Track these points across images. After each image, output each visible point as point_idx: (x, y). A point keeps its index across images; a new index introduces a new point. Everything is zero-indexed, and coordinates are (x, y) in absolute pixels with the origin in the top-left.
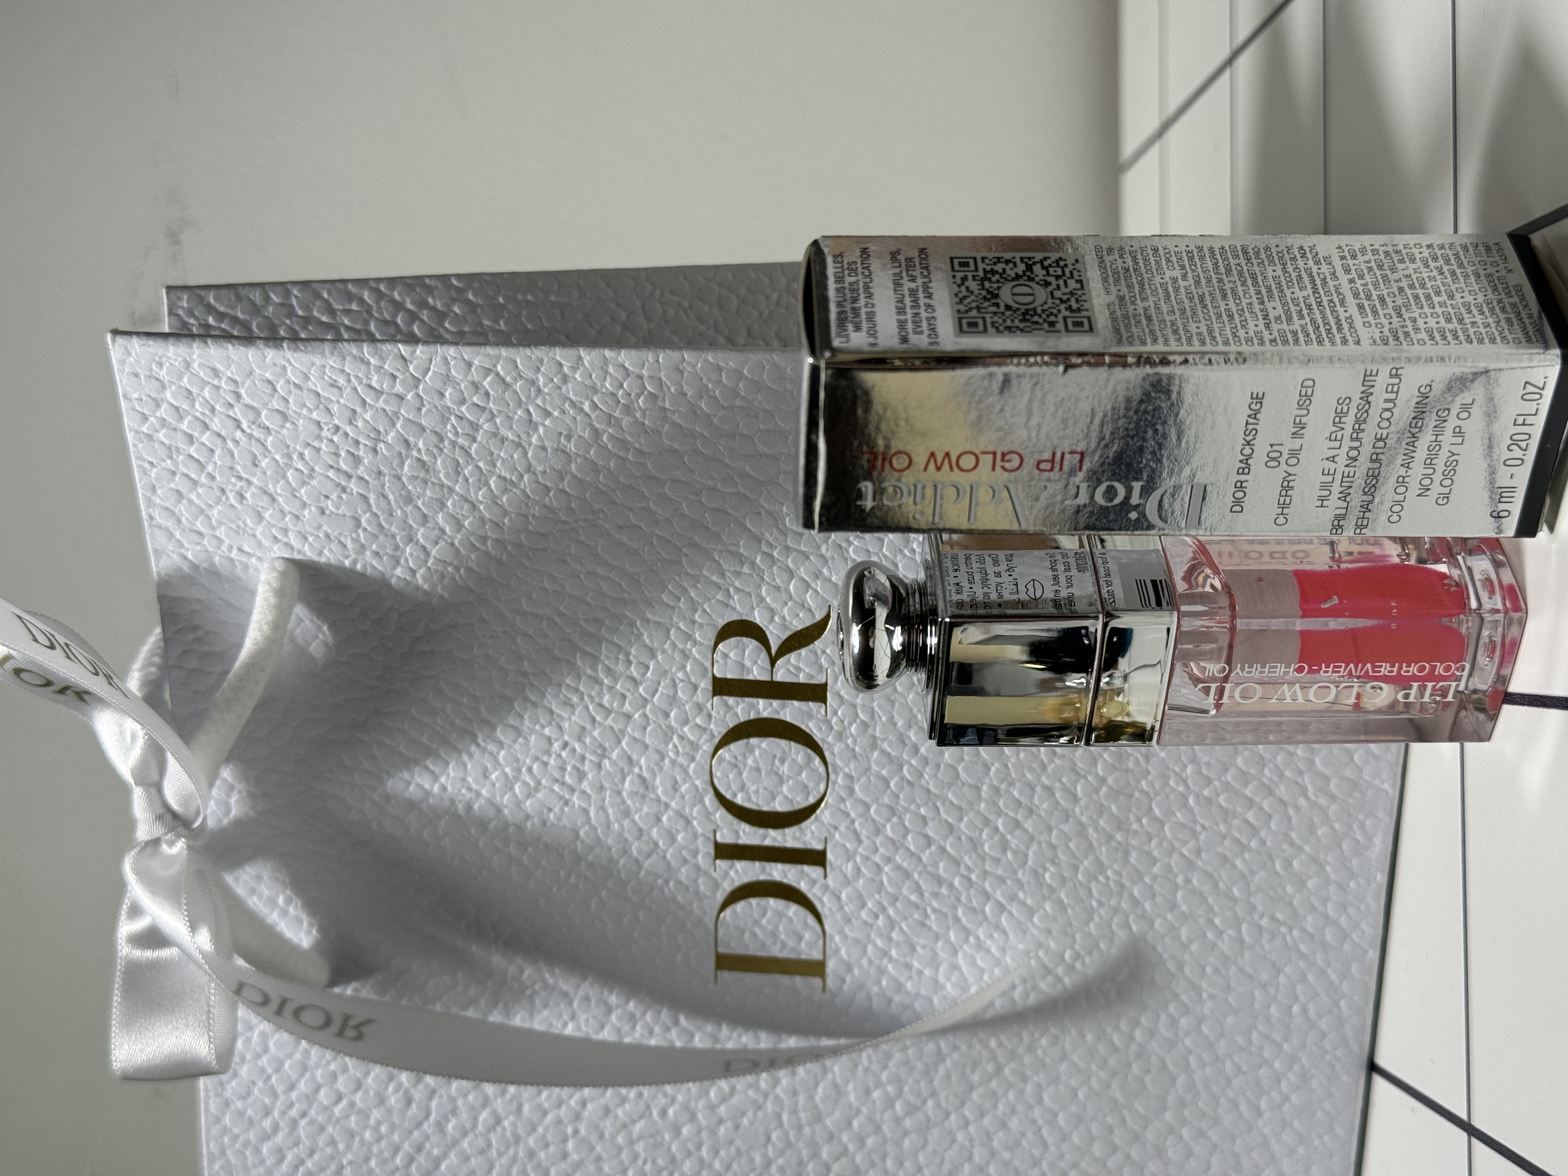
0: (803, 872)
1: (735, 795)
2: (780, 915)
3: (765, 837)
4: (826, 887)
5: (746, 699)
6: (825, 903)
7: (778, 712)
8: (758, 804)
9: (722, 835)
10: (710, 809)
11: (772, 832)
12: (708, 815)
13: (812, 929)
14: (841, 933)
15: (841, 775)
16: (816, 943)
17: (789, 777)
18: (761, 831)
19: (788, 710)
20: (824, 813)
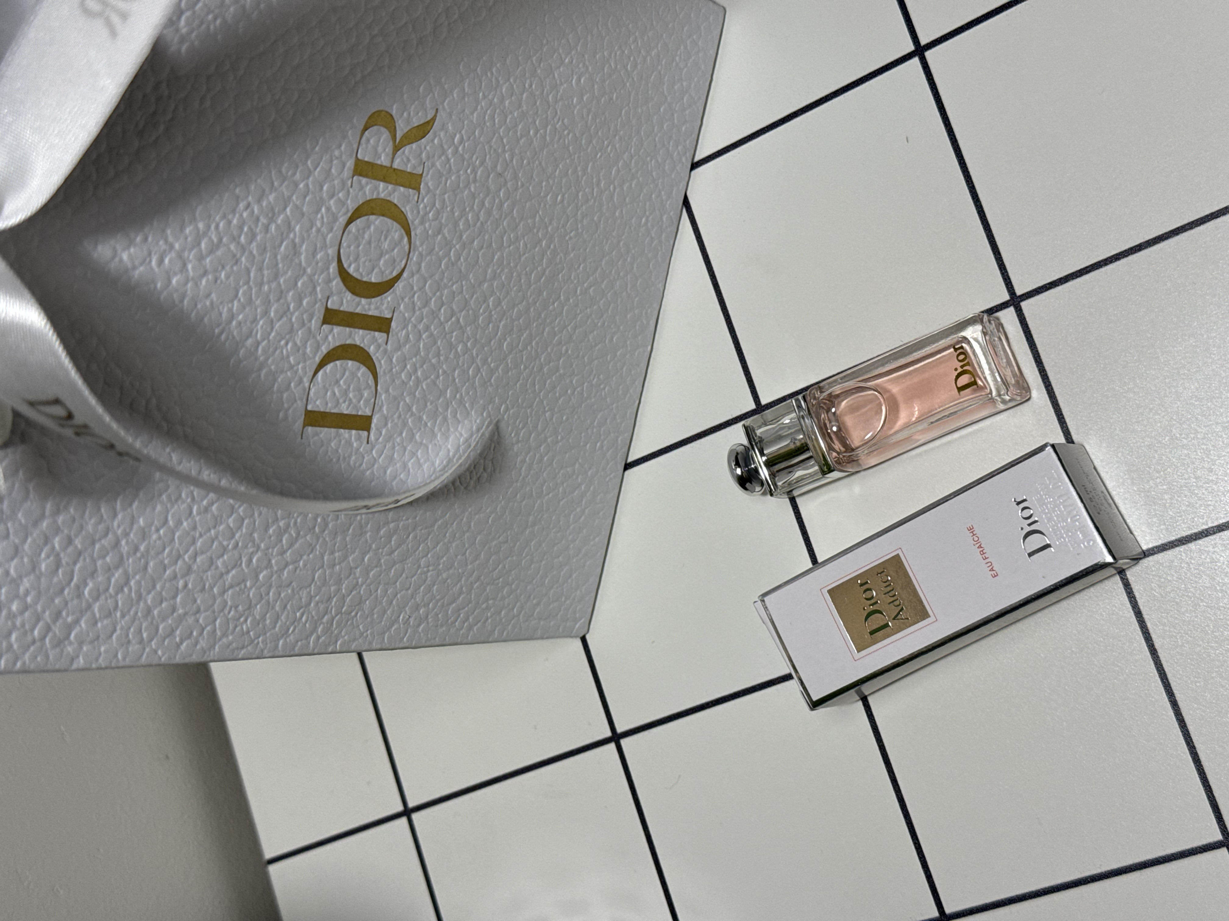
0: (374, 337)
1: (350, 266)
2: (354, 375)
3: (358, 304)
4: (386, 351)
5: (373, 181)
6: (382, 366)
7: (390, 195)
8: (361, 274)
9: (333, 301)
10: (332, 276)
11: (364, 301)
12: (329, 281)
13: (370, 388)
14: (387, 391)
15: (417, 253)
16: (370, 400)
17: (387, 252)
18: (357, 299)
19: (396, 194)
20: (400, 286)
